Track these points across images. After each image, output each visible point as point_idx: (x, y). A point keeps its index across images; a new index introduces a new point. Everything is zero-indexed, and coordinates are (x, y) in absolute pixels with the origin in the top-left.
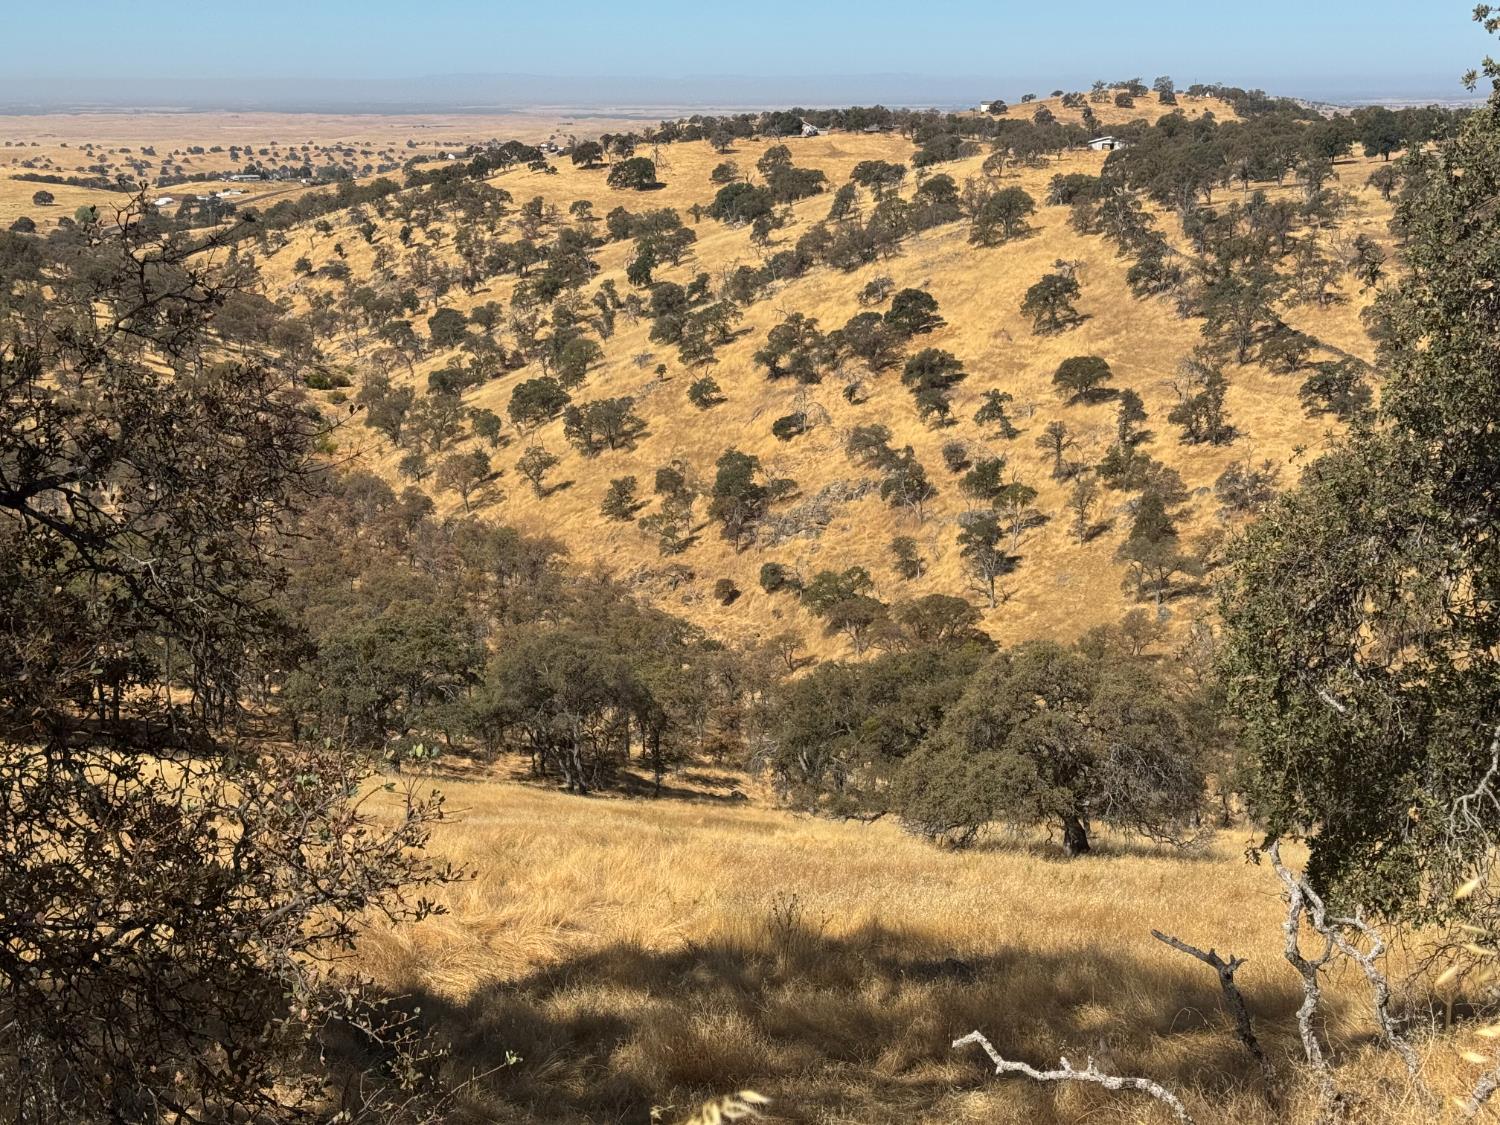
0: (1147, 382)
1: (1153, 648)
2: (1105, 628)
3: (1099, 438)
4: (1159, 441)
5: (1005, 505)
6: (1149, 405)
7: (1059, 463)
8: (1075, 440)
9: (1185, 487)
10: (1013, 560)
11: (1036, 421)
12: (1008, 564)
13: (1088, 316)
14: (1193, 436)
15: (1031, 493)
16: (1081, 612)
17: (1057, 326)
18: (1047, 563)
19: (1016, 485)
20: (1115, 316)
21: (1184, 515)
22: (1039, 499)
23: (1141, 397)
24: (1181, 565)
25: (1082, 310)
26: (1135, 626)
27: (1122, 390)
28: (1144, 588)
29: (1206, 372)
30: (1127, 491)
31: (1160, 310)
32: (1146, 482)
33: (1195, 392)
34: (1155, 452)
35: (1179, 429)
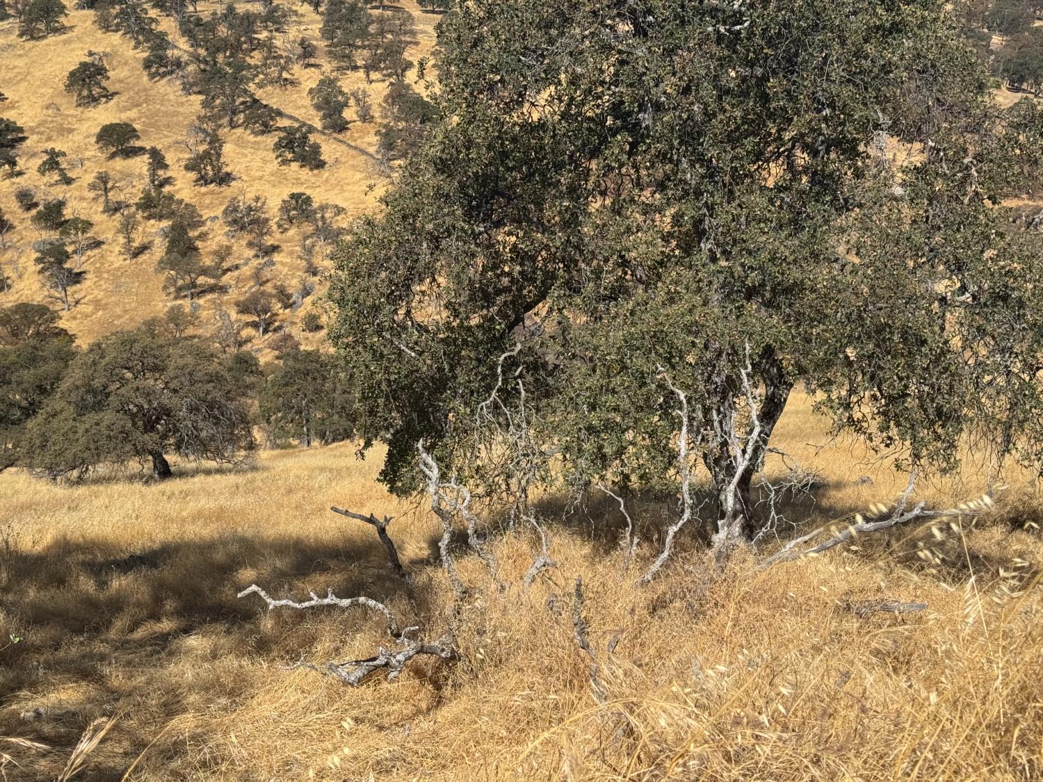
0: (166, 142)
1: (190, 331)
2: (154, 320)
3: (134, 183)
4: (179, 184)
5: (69, 234)
6: (170, 158)
7: (107, 201)
8: (117, 185)
9: (201, 216)
10: (79, 274)
11: (86, 171)
12: (77, 278)
13: (116, 93)
14: (203, 180)
15: (88, 225)
16: (135, 309)
17: (94, 100)
18: (105, 275)
19: (77, 219)
20: (137, 93)
21: (203, 236)
22: (95, 229)
23: (163, 152)
24: (204, 272)
25: (111, 89)
26: (175, 317)
27: (148, 148)
28: (179, 289)
29: (207, 134)
30: (160, 220)
31: (169, 88)
32: (173, 213)
33: (202, 148)
34: (178, 191)
35: (192, 175)
